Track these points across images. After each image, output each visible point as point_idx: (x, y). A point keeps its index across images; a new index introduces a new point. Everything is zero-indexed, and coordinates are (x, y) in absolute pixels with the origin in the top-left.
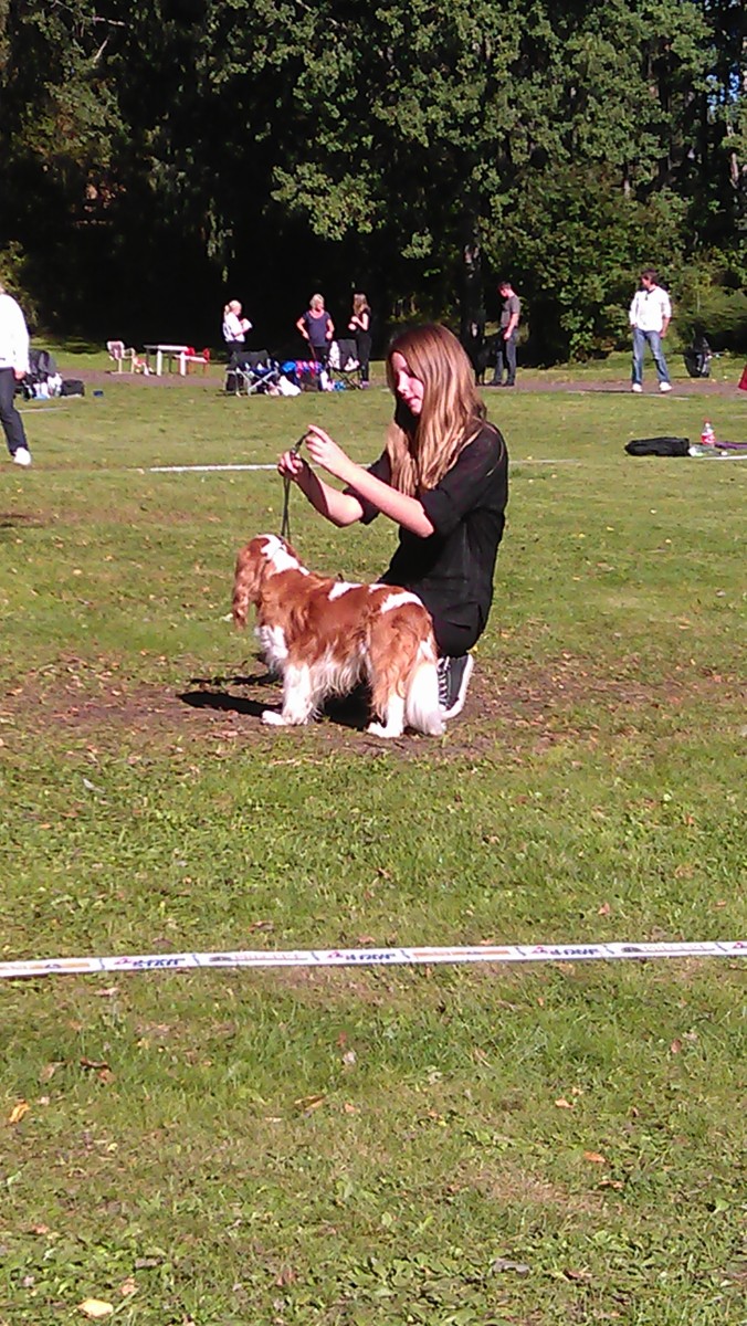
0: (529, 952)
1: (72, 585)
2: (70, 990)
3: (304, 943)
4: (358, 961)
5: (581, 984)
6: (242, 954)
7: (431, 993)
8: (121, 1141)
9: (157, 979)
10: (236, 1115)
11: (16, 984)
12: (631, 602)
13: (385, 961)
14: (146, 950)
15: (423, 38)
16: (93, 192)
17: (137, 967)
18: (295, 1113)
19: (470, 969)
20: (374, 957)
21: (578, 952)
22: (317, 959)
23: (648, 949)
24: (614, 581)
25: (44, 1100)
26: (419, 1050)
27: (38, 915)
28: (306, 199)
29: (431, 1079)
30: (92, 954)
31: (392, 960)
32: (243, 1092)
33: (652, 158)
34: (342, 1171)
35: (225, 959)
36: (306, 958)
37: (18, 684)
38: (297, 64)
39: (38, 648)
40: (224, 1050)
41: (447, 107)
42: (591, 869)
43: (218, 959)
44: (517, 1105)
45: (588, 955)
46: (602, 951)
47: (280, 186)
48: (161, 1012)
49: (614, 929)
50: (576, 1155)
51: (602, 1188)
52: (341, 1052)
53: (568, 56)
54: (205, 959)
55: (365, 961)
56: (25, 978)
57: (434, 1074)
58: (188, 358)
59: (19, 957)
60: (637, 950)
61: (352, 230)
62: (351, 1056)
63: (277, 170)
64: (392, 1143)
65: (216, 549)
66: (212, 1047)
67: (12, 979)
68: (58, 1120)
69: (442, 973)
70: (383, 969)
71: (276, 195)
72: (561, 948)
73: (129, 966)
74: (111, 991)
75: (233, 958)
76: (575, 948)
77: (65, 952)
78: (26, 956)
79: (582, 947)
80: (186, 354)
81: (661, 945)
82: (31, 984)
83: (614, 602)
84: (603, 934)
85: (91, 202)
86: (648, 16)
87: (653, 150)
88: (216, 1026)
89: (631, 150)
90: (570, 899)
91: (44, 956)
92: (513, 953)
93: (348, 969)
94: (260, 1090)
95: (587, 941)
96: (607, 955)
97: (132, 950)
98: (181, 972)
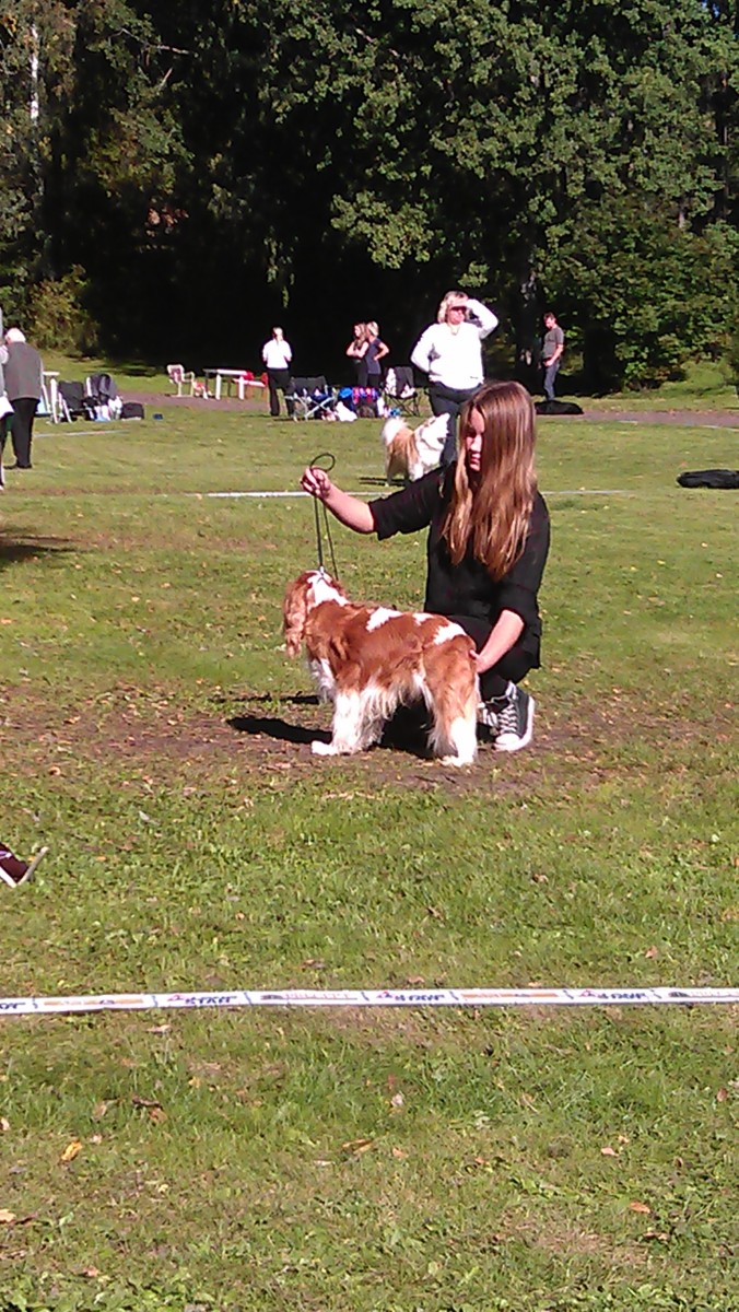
0: (577, 996)
1: (131, 611)
2: (123, 1026)
3: (355, 982)
4: (407, 1001)
5: (627, 1029)
6: (292, 993)
7: (479, 1035)
8: (171, 1182)
9: (209, 1016)
10: (286, 1158)
11: (70, 1019)
12: (682, 638)
13: (433, 1002)
14: (199, 988)
15: (481, 72)
16: (155, 218)
17: (190, 1004)
18: (344, 1156)
19: (519, 1013)
20: (423, 998)
21: (625, 996)
22: (367, 999)
23: (695, 994)
24: (663, 616)
25: (97, 1139)
26: (467, 1093)
27: (93, 950)
28: (364, 227)
29: (479, 1123)
30: (146, 990)
31: (441, 1001)
32: (293, 1134)
33: (707, 190)
34: (389, 1218)
35: (276, 997)
36: (355, 997)
37: (75, 711)
38: (356, 94)
39: (96, 675)
40: (274, 1090)
41: (504, 140)
42: (641, 911)
43: (269, 997)
44: (563, 1153)
45: (636, 1000)
46: (650, 996)
47: (339, 214)
48: (213, 1052)
49: (661, 973)
50: (622, 1204)
51: (648, 1239)
52: (390, 1094)
53: (625, 90)
54: (256, 997)
55: (414, 1001)
56: (80, 1014)
57: (481, 1119)
58: (246, 382)
59: (74, 992)
60: (685, 995)
61: (409, 259)
62: (399, 1099)
63: (337, 199)
64: (440, 1190)
65: (272, 578)
66: (263, 1087)
67: (67, 1014)
68: (109, 1159)
69: (490, 1015)
70: (432, 1010)
71: (336, 223)
72: (609, 992)
73: (182, 1003)
74: (163, 1028)
75: (285, 996)
76: (622, 992)
77: (118, 988)
78: (81, 991)
79: (629, 992)
80: (245, 378)
81: (708, 991)
82: (85, 1019)
83: (665, 637)
84: (650, 978)
85: (153, 228)
86: (705, 51)
87: (709, 183)
88: (267, 1065)
89: (688, 183)
90: (618, 941)
91: (99, 991)
92: (561, 997)
93: (397, 1009)
94: (309, 1133)
95: (634, 985)
96: (654, 999)
97: (186, 986)
98: (234, 1009)
